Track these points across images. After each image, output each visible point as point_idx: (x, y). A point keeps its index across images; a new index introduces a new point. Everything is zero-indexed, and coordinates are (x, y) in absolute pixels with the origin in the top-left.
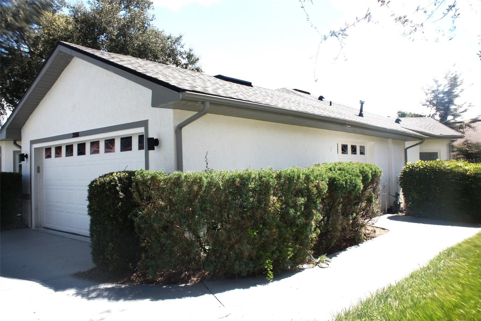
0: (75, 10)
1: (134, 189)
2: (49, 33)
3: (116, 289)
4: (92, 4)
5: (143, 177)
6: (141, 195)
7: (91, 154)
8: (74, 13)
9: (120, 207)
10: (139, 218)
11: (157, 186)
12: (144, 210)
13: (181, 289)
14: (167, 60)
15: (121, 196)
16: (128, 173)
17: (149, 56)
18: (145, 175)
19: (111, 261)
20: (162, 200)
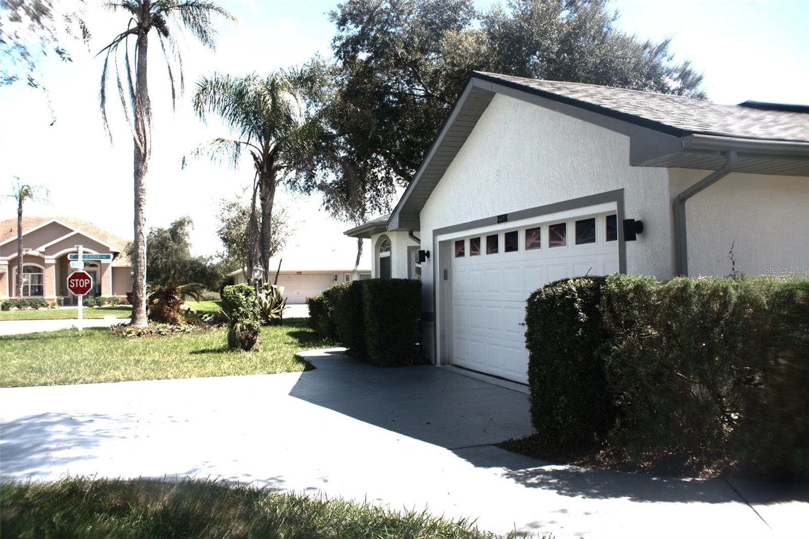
0: (490, 21)
1: (605, 307)
2: (453, 62)
3: (571, 473)
4: (516, 8)
5: (619, 285)
6: (615, 317)
7: (526, 249)
8: (488, 26)
9: (579, 336)
10: (612, 357)
11: (644, 302)
12: (621, 343)
13: (686, 486)
14: (645, 85)
15: (581, 318)
16: (593, 280)
17: (613, 82)
18: (623, 283)
19: (563, 426)
20: (654, 326)
